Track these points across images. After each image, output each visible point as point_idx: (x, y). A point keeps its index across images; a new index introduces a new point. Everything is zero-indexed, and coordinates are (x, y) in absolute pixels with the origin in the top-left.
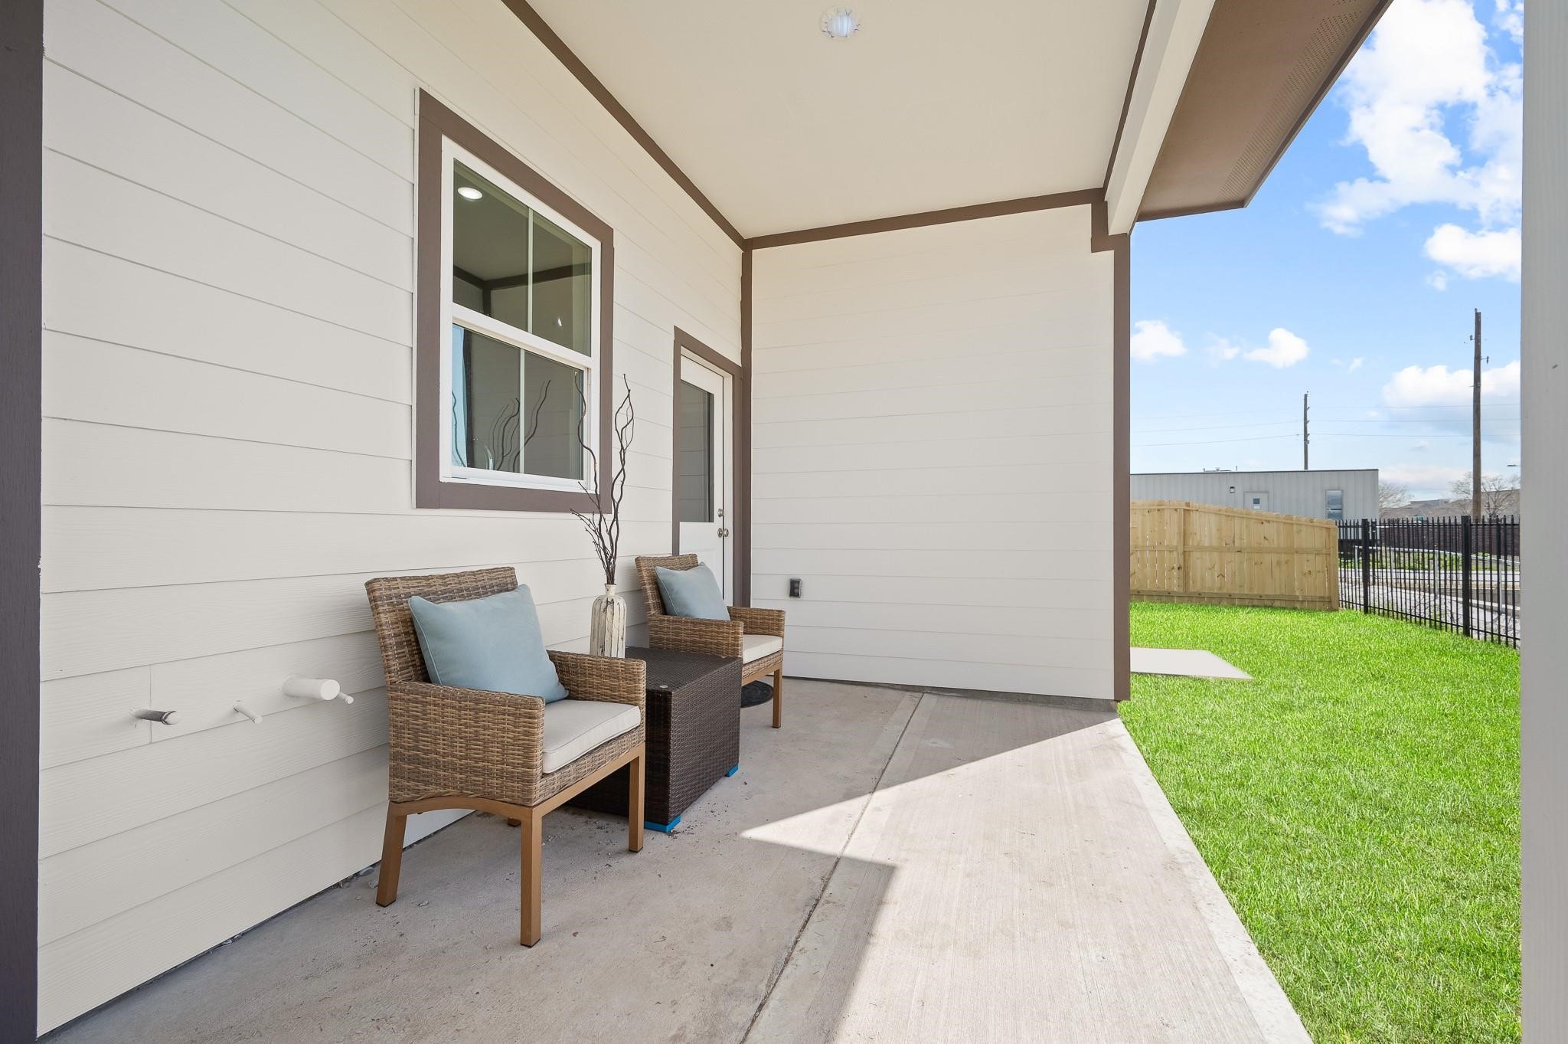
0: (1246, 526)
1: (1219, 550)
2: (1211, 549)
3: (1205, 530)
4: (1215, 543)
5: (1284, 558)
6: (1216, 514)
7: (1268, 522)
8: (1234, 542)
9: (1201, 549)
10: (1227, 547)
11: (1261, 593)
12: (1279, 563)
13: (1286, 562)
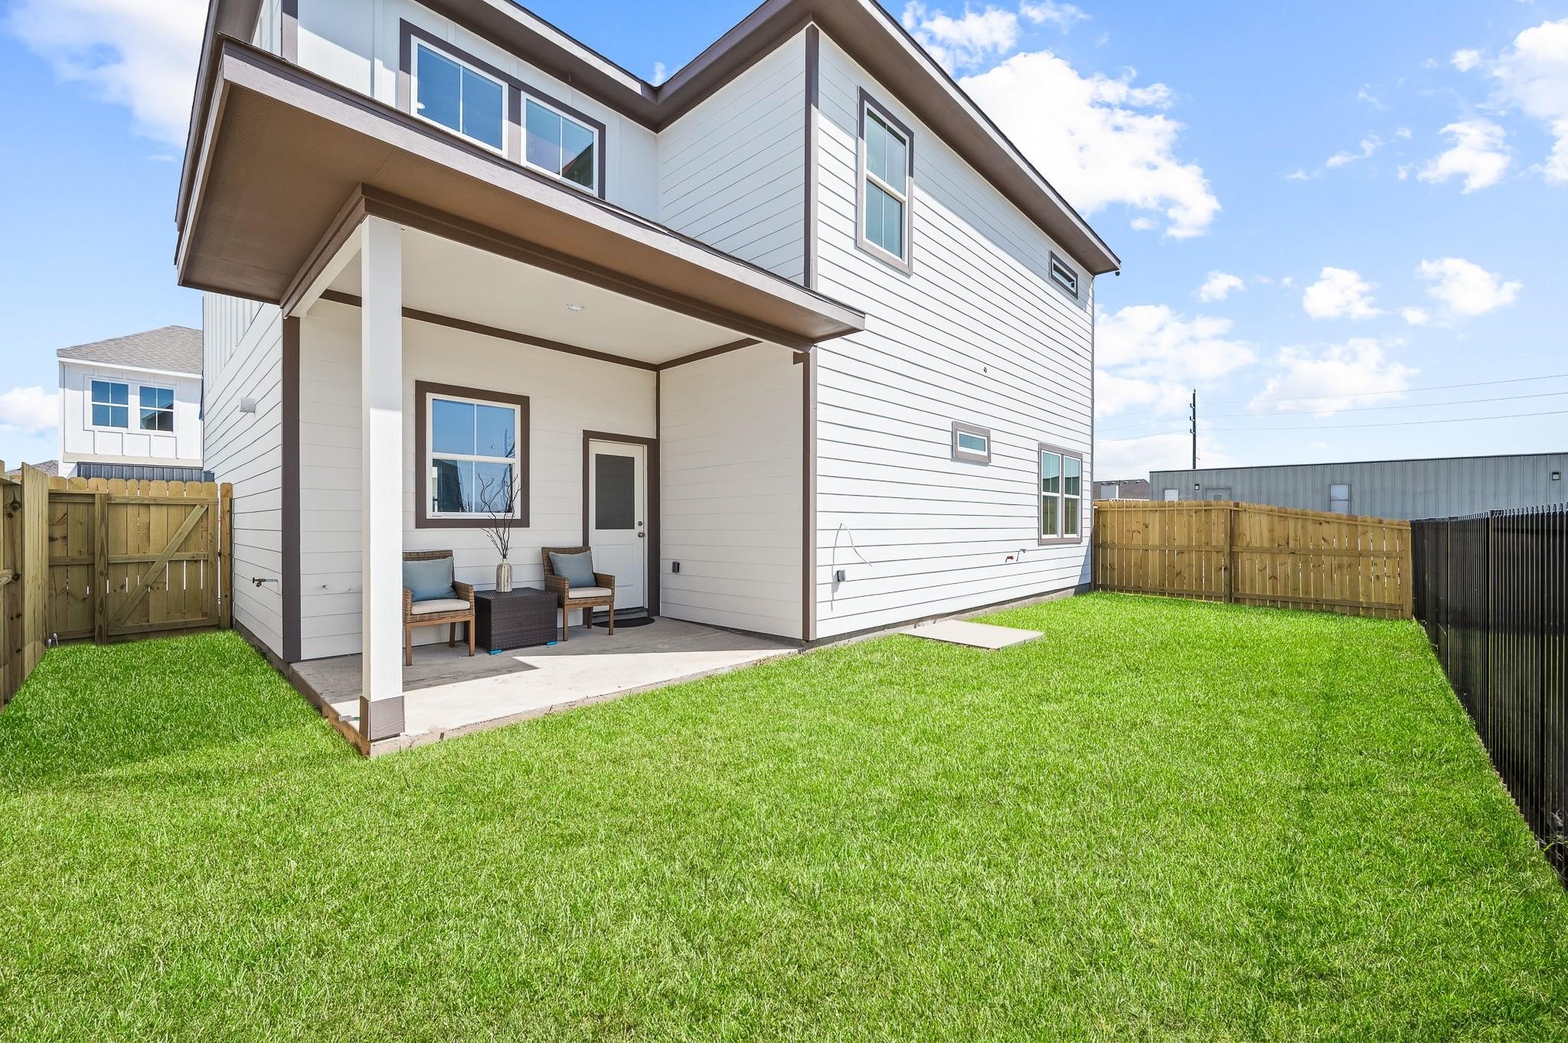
0: (1302, 527)
1: (1269, 551)
2: (1262, 551)
3: (1256, 529)
4: (1266, 545)
5: (1345, 560)
6: (1268, 515)
7: (1328, 522)
8: (1288, 543)
9: (1250, 550)
10: (1279, 548)
11: (1318, 597)
12: (1340, 566)
13: (1349, 566)
